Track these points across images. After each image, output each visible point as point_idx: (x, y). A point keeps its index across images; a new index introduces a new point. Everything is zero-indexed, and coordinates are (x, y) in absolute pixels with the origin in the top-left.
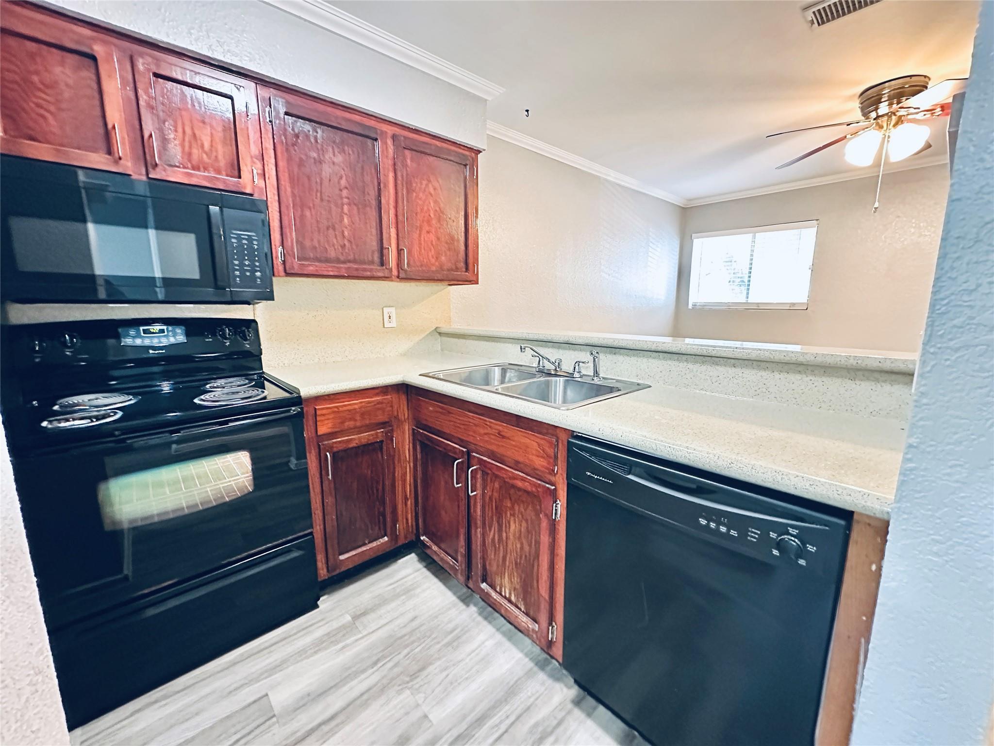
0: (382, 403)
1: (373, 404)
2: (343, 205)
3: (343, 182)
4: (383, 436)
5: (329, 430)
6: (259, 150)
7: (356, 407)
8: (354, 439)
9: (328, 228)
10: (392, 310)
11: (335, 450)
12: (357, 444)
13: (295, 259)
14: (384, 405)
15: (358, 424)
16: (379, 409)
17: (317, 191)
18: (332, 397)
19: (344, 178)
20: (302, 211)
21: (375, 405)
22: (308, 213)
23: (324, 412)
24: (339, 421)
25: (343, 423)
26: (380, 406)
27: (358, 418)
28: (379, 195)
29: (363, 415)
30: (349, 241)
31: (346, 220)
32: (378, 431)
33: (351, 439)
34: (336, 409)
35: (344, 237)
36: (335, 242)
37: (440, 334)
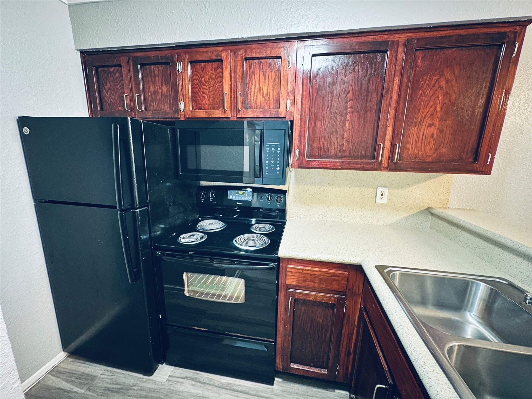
0: (338, 276)
1: (330, 275)
2: (346, 114)
3: (350, 96)
4: (335, 301)
5: (293, 283)
6: (293, 87)
7: (316, 273)
8: (312, 295)
9: (332, 134)
10: (386, 190)
11: (296, 297)
12: (313, 299)
13: (305, 157)
14: (340, 279)
15: (316, 285)
16: (335, 280)
17: (328, 107)
18: (300, 261)
19: (351, 93)
20: (315, 124)
21: (332, 276)
22: (319, 124)
23: (293, 270)
24: (303, 279)
25: (305, 281)
26: (336, 278)
27: (316, 281)
28: (381, 101)
29: (321, 281)
30: (348, 142)
31: (347, 125)
32: (332, 295)
33: (309, 294)
34: (301, 271)
35: (343, 138)
36: (336, 143)
37: (432, 214)
